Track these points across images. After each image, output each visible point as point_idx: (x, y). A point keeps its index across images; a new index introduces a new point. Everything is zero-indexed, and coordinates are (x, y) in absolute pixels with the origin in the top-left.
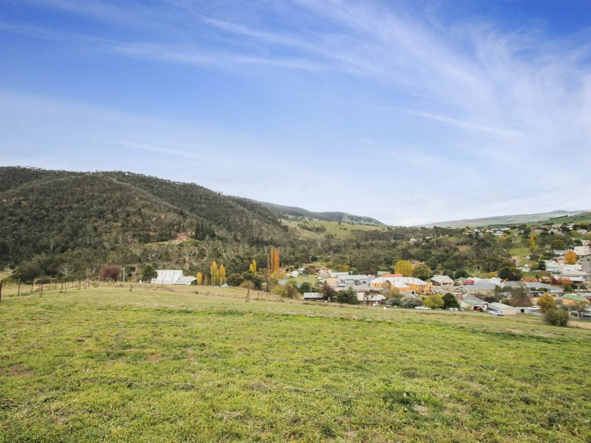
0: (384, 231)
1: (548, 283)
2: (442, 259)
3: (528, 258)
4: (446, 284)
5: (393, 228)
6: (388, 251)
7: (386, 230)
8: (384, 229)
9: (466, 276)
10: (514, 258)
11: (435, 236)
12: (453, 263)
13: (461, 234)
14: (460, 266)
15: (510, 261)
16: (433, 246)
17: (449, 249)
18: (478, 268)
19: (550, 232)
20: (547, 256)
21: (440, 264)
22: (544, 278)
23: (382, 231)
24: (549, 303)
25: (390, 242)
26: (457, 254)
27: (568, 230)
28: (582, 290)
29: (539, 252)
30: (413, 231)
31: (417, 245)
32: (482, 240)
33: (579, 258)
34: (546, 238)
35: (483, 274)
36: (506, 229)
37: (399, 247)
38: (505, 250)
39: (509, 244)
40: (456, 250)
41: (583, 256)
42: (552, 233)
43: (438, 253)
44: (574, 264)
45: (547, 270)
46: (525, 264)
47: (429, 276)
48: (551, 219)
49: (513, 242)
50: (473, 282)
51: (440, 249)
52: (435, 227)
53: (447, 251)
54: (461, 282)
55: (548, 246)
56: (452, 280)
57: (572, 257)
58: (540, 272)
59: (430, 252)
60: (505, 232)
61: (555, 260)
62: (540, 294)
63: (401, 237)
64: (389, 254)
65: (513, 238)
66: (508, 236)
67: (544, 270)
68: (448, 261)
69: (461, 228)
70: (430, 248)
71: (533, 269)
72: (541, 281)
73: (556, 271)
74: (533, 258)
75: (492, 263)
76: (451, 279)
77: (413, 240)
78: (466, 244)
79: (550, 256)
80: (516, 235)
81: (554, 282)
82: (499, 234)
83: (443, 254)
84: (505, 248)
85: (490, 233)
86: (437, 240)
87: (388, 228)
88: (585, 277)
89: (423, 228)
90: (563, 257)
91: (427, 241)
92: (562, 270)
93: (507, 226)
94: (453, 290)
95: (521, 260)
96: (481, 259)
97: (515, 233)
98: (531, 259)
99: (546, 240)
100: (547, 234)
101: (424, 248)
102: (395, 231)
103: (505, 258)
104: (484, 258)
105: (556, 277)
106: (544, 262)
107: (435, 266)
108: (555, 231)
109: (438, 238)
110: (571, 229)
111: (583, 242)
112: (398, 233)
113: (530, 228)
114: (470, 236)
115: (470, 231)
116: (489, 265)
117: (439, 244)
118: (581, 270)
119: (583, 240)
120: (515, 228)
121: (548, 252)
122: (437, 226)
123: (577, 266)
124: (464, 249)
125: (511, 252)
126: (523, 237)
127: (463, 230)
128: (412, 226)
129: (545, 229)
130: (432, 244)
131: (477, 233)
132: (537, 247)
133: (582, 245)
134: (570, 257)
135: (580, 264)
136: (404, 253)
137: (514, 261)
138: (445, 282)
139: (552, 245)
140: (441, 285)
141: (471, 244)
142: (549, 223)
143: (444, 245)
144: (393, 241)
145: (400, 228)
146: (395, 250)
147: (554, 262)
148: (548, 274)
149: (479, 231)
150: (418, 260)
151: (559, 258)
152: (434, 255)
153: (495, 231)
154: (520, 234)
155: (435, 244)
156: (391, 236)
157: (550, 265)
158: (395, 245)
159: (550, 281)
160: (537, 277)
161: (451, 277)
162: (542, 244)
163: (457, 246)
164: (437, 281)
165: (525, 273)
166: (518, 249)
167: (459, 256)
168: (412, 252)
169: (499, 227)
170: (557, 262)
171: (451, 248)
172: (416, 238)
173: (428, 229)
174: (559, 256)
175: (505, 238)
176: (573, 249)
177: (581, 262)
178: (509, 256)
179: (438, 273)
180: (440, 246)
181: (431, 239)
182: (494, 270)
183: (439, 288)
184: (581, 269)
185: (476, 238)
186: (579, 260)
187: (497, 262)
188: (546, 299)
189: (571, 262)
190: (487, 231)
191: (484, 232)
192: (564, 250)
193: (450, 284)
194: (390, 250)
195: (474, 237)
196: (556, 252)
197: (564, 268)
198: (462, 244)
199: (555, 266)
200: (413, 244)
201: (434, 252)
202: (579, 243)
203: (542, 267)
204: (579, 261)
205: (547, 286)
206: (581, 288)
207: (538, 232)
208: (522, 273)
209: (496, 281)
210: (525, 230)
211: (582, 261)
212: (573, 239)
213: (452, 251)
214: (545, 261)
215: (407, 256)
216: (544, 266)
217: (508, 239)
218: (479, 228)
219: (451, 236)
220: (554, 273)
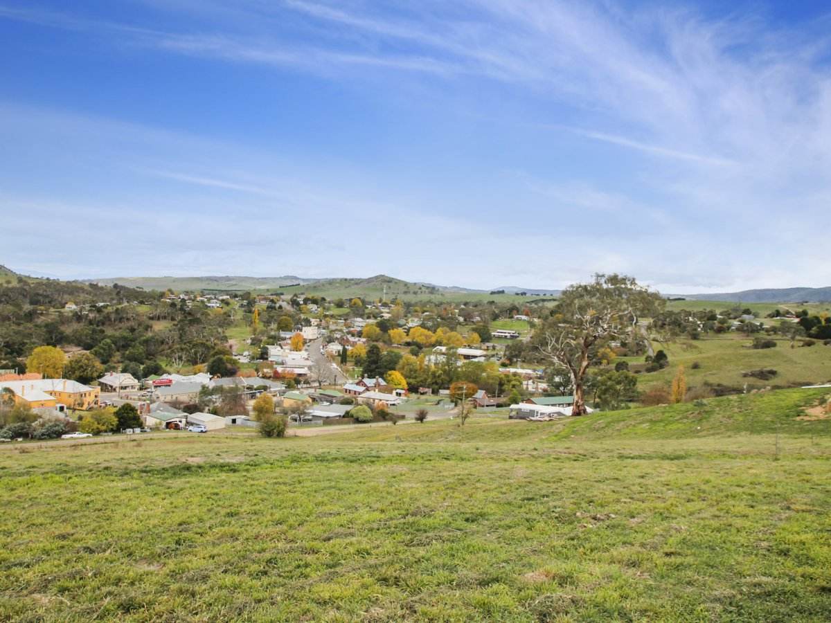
0: (10, 286)
1: (269, 378)
2: (123, 344)
3: (249, 341)
4: (125, 388)
5: (30, 282)
6: (14, 327)
7: (15, 284)
8: (8, 282)
9: (160, 372)
10: (231, 342)
11: (115, 302)
12: (141, 351)
13: (159, 300)
14: (153, 355)
15: (225, 347)
16: (110, 320)
17: (136, 327)
18: (180, 358)
19: (277, 305)
20: (271, 340)
21: (118, 353)
22: (265, 370)
23: (5, 285)
24: (267, 406)
25: (21, 309)
26: (150, 334)
27: (298, 304)
28: (305, 386)
29: (262, 333)
30: (72, 289)
31: (78, 317)
32: (190, 314)
33: (306, 343)
34: (272, 314)
35: (186, 369)
36: (225, 297)
37: (41, 320)
38: (220, 330)
39: (225, 321)
40: (148, 327)
41: (310, 340)
42: (280, 307)
43: (117, 334)
44: (300, 350)
45: (270, 359)
46: (244, 351)
47: (95, 375)
48: (280, 287)
49: (232, 318)
50: (170, 381)
51: (121, 325)
52: (116, 286)
53: (132, 330)
54: (151, 382)
55: (274, 326)
56: (136, 381)
57: (299, 341)
58: (262, 363)
59: (103, 331)
60: (223, 301)
61: (280, 345)
62: (258, 395)
63: (47, 300)
64: (16, 333)
65: (233, 312)
66: (226, 309)
67: (267, 359)
68: (134, 347)
69: (160, 290)
70: (103, 324)
71: (253, 358)
72: (261, 375)
73: (280, 360)
74: (255, 342)
75: (200, 350)
76: (135, 378)
77: (71, 307)
78: (165, 318)
79: (275, 340)
80: (237, 307)
81: (277, 377)
82: (214, 304)
83: (125, 334)
84: (221, 326)
85: (202, 302)
86: (117, 309)
87: (20, 279)
88: (310, 368)
89: (93, 286)
90: (289, 342)
91: (99, 310)
92: (287, 359)
93: (227, 292)
94: (136, 397)
95: (239, 345)
96: (185, 344)
97: (236, 303)
98: (252, 344)
99: (272, 317)
100: (274, 308)
101: (91, 323)
102: (35, 288)
103: (219, 342)
104: (189, 342)
105: (280, 369)
106: (267, 348)
107: (110, 356)
108: (284, 304)
109: (119, 307)
110: (302, 302)
111: (314, 321)
112: (41, 292)
113: (255, 298)
114: (173, 305)
115: (173, 297)
116: (196, 353)
117: (120, 316)
118: (307, 359)
119: (313, 318)
120: (236, 296)
121: (273, 333)
122: (120, 283)
123: (304, 354)
124: (160, 327)
125: (228, 333)
126: (245, 311)
127: (162, 295)
128: (71, 279)
129: (272, 301)
130: (108, 317)
131: (183, 300)
132: (260, 326)
133: (310, 326)
134: (297, 340)
135: (306, 350)
136: (50, 332)
137: (231, 347)
138: (125, 383)
139: (279, 324)
140: (117, 390)
141: (173, 319)
142: (279, 292)
143: (128, 319)
144: (27, 307)
145: (44, 282)
146: (29, 325)
147: (279, 348)
148: (271, 366)
149: (186, 298)
150: (78, 345)
151: (285, 342)
152: (109, 337)
153: (209, 300)
154: (242, 306)
155: (113, 317)
156: (25, 296)
157: (274, 352)
158: (30, 316)
159: (272, 375)
160: (257, 370)
161: (135, 375)
162: (267, 323)
163: (151, 322)
164: (109, 383)
165: (243, 363)
166: (238, 329)
167: (153, 338)
168: (68, 330)
169: (215, 293)
170: (282, 348)
171: (140, 325)
172: (76, 304)
173: (102, 288)
174: (284, 339)
175: (222, 311)
176: (301, 330)
177: (307, 348)
178: (225, 339)
179: (113, 369)
180: (121, 320)
181: (105, 307)
182: (203, 362)
183: (114, 396)
184: (306, 357)
185: (182, 309)
186: (306, 345)
187: (208, 348)
188: (264, 401)
189: (297, 349)
190: (199, 299)
191: (193, 300)
192: (291, 331)
193: (133, 387)
194: (19, 324)
195: (179, 307)
196: (283, 334)
197: (289, 356)
198: (159, 319)
199: (280, 353)
200: (71, 314)
201: (109, 331)
202: (308, 323)
203: (264, 355)
204: (306, 347)
205: (268, 383)
206: (304, 383)
207: (264, 304)
208: (238, 365)
209: (204, 379)
210: (248, 301)
211: (308, 346)
212: (303, 316)
213: (141, 329)
214: (269, 346)
215: (55, 338)
216: (267, 354)
217: (225, 313)
218: (187, 293)
219: (142, 303)
220: (277, 363)
